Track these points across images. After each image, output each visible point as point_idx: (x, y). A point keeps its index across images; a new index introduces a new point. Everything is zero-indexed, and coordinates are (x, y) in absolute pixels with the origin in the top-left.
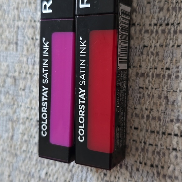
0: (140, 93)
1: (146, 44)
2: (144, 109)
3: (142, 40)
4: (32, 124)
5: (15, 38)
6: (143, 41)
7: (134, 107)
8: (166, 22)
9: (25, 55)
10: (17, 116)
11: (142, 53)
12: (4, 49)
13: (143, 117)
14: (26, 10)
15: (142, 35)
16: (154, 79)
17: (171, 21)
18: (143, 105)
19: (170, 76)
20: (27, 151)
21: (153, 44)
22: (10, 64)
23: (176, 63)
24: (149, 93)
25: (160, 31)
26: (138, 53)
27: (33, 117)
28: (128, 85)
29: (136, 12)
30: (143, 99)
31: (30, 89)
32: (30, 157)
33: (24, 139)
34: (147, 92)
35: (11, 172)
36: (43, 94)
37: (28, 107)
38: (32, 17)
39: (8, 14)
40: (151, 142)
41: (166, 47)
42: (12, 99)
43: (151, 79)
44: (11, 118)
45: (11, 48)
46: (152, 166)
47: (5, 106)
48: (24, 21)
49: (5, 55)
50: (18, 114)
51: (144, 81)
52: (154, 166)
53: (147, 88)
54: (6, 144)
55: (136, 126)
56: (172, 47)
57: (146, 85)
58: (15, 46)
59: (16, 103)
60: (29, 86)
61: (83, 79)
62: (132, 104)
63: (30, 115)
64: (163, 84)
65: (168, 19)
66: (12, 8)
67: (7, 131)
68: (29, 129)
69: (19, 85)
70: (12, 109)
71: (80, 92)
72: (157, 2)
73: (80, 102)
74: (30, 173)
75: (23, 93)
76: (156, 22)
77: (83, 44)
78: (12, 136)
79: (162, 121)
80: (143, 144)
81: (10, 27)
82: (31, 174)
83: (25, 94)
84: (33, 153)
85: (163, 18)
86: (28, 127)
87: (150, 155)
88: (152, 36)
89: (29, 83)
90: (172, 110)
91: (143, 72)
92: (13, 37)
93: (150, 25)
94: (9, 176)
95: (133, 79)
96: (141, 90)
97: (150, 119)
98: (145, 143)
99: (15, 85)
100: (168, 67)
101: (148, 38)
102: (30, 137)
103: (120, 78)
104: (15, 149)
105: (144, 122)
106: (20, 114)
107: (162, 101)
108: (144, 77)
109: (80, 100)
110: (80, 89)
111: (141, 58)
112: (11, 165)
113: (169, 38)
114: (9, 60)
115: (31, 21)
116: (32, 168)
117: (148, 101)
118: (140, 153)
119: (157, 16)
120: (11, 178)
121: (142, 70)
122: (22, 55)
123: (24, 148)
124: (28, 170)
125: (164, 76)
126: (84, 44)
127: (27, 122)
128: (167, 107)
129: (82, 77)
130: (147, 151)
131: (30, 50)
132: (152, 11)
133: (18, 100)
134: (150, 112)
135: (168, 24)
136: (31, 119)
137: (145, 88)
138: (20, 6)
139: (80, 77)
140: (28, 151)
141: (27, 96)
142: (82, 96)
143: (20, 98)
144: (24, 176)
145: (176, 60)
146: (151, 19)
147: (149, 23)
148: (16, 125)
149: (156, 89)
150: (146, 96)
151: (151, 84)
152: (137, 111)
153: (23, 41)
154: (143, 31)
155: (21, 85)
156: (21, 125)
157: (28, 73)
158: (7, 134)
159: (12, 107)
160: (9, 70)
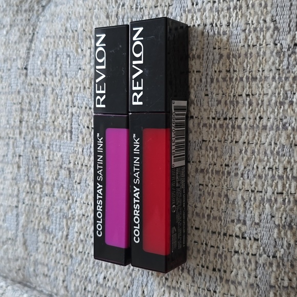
0: (200, 190)
1: (204, 139)
2: (204, 208)
3: (200, 134)
4: (88, 222)
5: (69, 125)
6: (202, 135)
7: (195, 205)
8: (224, 116)
9: (80, 145)
10: (72, 212)
11: (201, 148)
12: (57, 137)
13: (203, 216)
14: (80, 95)
15: (200, 129)
16: (214, 175)
17: (229, 115)
18: (204, 204)
19: (229, 173)
20: (83, 252)
21: (212, 138)
22: (64, 154)
23: (235, 160)
24: (209, 191)
25: (218, 126)
26: (197, 148)
27: (89, 215)
28: (188, 181)
29: (194, 104)
30: (204, 197)
31: (86, 183)
32: (86, 260)
33: (79, 239)
34: (207, 190)
35: (65, 277)
36: (98, 191)
37: (84, 203)
38: (86, 104)
39: (61, 99)
40: (212, 245)
41: (224, 142)
42: (67, 193)
43: (211, 176)
44: (65, 215)
45: (65, 137)
46: (214, 270)
47: (59, 201)
48: (78, 107)
49: (58, 144)
50: (73, 210)
51: (204, 177)
52: (217, 270)
53: (207, 186)
54: (60, 245)
55: (197, 227)
56: (231, 142)
57: (206, 181)
58: (69, 135)
59: (71, 198)
60: (85, 179)
61: (137, 177)
62: (193, 202)
63: (86, 212)
64: (223, 181)
65: (226, 112)
66: (65, 92)
67: (61, 229)
68: (85, 227)
69: (74, 178)
70: (66, 204)
71: (135, 191)
72: (215, 94)
73: (135, 201)
74: (86, 278)
75: (79, 187)
76: (214, 116)
77: (136, 141)
78: (67, 235)
79: (223, 221)
80: (204, 246)
81: (63, 113)
82: (88, 279)
84: (90, 255)
85: (221, 112)
86: (84, 225)
87: (211, 258)
88: (210, 130)
89: (85, 176)
90: (233, 210)
91: (202, 168)
92: (67, 124)
93: (208, 118)
94: (64, 281)
95: (192, 175)
96: (201, 187)
97: (211, 218)
98: (206, 244)
99: (70, 177)
100: (227, 164)
101: (207, 133)
102: (86, 236)
103: (176, 176)
104: (69, 250)
105: (205, 222)
106: (75, 211)
107: (222, 200)
108: (204, 173)
109: (134, 198)
110: (134, 187)
111: (201, 153)
112: (65, 268)
113: (227, 132)
114: (62, 150)
115: (86, 108)
116: (88, 272)
117: (209, 199)
118: (202, 255)
119: (215, 110)
120: (65, 283)
121: (202, 166)
122: (77, 144)
123: (80, 249)
124: (84, 274)
125: (223, 173)
126: (138, 142)
127: (83, 220)
128: (228, 206)
129: (136, 175)
130: (209, 253)
131: (85, 139)
132: (210, 103)
133: (73, 195)
134: (211, 212)
135: (225, 119)
136: (88, 216)
137: (204, 185)
138: (74, 90)
139: (134, 175)
140: (85, 253)
141: (83, 190)
142: (136, 195)
143: (75, 192)
144: (80, 282)
145: (235, 157)
146: (210, 112)
147: (207, 117)
148: (71, 223)
149: (216, 186)
150: (206, 194)
151: (210, 181)
152: (198, 210)
153: (78, 129)
154: (201, 125)
155: (76, 178)
156: (76, 223)
157: (84, 164)
158: (61, 233)
159: (66, 202)
160: (63, 161)
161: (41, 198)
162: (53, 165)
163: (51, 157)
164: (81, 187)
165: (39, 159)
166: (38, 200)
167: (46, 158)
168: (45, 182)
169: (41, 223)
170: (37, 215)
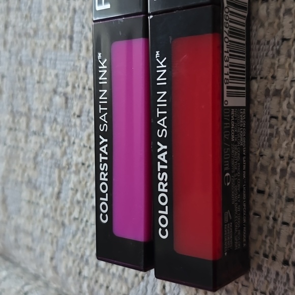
0: (271, 126)
1: (286, 35)
2: (277, 157)
3: (279, 29)
4: (89, 175)
5: (69, 28)
6: (281, 30)
7: (260, 152)
9: (83, 58)
10: (68, 160)
11: (278, 52)
12: (52, 47)
13: (274, 170)
15: (279, 18)
18: (276, 150)
20: (80, 219)
22: (61, 72)
24: (288, 128)
26: (270, 53)
28: (251, 112)
30: (277, 139)
31: (88, 116)
32: (83, 230)
33: (75, 200)
34: (283, 126)
35: (54, 253)
37: (84, 146)
40: (286, 220)
42: (61, 131)
43: (292, 102)
44: (59, 163)
45: (62, 46)
46: (286, 263)
47: (51, 142)
49: (53, 57)
50: (69, 156)
51: (280, 104)
52: (290, 263)
53: (284, 119)
54: (49, 206)
55: (261, 188)
57: (283, 111)
58: (68, 42)
59: (66, 138)
60: (87, 110)
62: (257, 147)
63: (87, 159)
67: (51, 184)
68: (84, 183)
69: (72, 108)
70: (61, 147)
74: (82, 257)
75: (78, 121)
78: (59, 193)
80: (271, 222)
81: (62, 10)
82: (85, 259)
83: (81, 124)
84: (89, 224)
86: (83, 179)
87: (282, 242)
89: (87, 106)
91: (278, 87)
92: (66, 26)
94: (52, 259)
95: (259, 100)
96: (274, 121)
97: (288, 175)
98: (275, 219)
99: (67, 107)
101: (291, 25)
102: (84, 195)
104: (61, 215)
105: (276, 181)
106: (72, 157)
108: (281, 97)
111: (277, 62)
112: (55, 241)
114: (58, 66)
116: (85, 249)
118: (266, 237)
120: (54, 261)
121: (277, 85)
122: (79, 56)
123: (76, 214)
124: (80, 251)
127: (82, 171)
130: (279, 233)
133: (69, 134)
134: (288, 164)
136: (89, 166)
137: (280, 118)
140: (82, 220)
141: (84, 127)
143: (73, 129)
144: (74, 262)
148: (65, 175)
150: (282, 133)
151: (291, 111)
152: (264, 161)
153: (81, 33)
154: (282, 11)
155: (75, 108)
156: (73, 176)
157: (87, 87)
158: (51, 189)
159: (61, 144)
160: (58, 83)
161: (27, 137)
162: (45, 90)
163: (43, 77)
164: (81, 121)
165: (27, 81)
166: (23, 140)
167: (37, 78)
168: (33, 113)
169: (26, 175)
170: (21, 162)
